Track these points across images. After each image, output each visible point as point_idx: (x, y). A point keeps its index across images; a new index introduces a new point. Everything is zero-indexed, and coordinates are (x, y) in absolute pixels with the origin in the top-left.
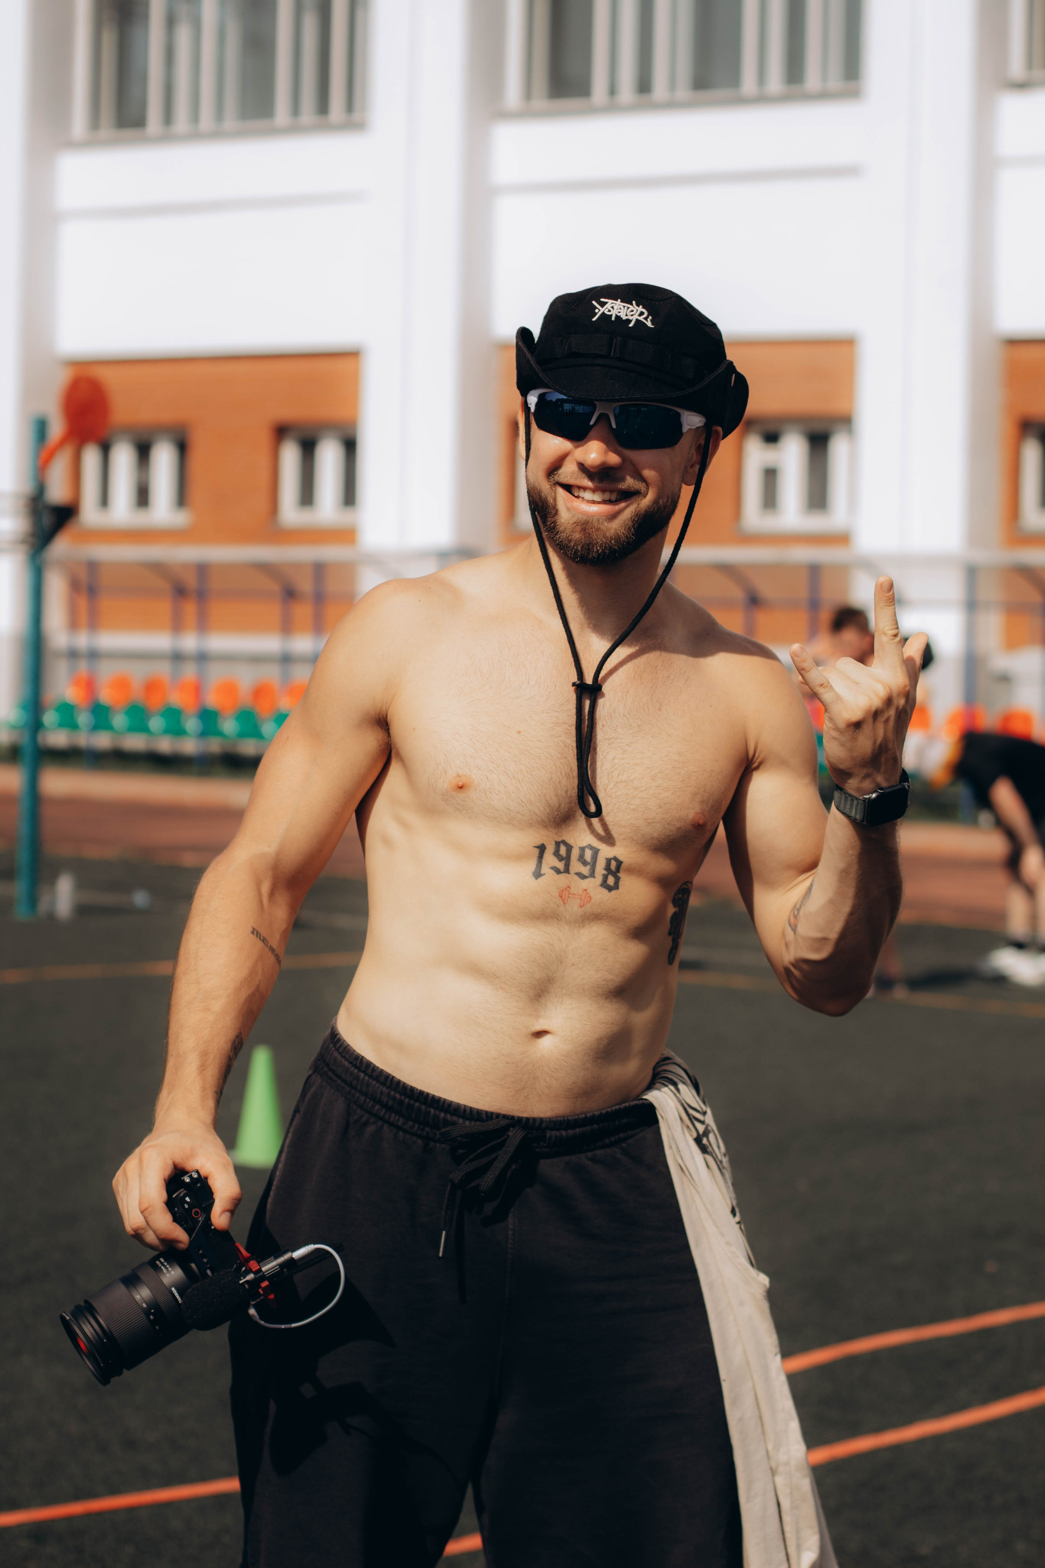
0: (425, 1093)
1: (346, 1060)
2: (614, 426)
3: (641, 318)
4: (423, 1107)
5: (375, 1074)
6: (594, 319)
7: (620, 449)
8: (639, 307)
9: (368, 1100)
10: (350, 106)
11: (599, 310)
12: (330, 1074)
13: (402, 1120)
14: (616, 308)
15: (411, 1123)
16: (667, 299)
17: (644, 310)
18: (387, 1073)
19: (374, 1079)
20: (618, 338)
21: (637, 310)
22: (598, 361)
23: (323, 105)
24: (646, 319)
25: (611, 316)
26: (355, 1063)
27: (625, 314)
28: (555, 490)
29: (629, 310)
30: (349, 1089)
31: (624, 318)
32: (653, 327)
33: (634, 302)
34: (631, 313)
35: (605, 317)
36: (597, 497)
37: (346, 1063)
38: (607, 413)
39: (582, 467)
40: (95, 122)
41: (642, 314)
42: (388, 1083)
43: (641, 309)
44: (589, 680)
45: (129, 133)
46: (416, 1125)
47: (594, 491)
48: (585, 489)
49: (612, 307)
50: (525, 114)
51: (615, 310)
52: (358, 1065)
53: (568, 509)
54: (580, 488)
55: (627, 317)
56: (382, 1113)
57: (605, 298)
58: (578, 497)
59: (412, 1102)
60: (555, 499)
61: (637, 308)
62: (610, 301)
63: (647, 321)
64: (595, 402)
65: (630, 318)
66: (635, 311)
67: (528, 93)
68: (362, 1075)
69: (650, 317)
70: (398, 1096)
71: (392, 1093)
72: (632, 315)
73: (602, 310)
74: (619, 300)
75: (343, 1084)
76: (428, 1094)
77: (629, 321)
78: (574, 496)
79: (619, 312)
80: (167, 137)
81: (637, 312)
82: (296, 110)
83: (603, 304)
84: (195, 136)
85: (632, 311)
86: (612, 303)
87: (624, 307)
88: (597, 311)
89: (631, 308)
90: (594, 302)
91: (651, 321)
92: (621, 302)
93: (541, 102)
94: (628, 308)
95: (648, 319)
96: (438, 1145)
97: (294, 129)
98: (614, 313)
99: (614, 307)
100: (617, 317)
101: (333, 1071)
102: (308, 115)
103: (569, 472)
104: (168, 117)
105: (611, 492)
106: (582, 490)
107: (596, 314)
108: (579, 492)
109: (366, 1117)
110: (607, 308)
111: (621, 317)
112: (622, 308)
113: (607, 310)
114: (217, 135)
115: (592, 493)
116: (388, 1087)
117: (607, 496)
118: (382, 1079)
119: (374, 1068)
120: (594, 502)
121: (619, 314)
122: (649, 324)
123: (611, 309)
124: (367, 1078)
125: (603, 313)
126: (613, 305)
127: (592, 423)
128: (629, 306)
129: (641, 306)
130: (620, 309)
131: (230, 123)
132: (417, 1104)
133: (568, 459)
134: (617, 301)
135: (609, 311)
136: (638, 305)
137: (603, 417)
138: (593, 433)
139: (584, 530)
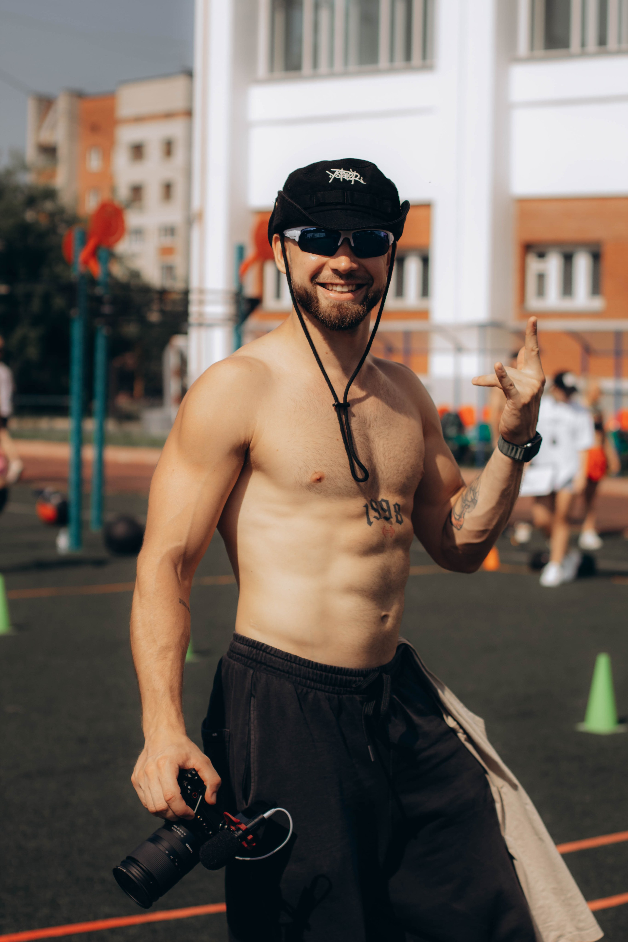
0: (334, 667)
1: (279, 657)
2: (353, 245)
3: (357, 179)
4: (334, 675)
5: (301, 663)
6: (330, 182)
7: (356, 259)
8: (354, 172)
9: (302, 679)
10: (424, 56)
11: (332, 176)
12: (269, 668)
13: (323, 686)
14: (341, 174)
15: (328, 687)
16: (368, 166)
17: (357, 174)
18: (308, 660)
19: (302, 665)
20: (348, 192)
21: (354, 174)
22: (338, 207)
23: (408, 56)
24: (360, 179)
25: (340, 179)
26: (286, 658)
27: (347, 177)
28: (316, 287)
29: (349, 174)
30: (288, 675)
31: (348, 179)
32: (365, 183)
33: (351, 170)
34: (351, 176)
35: (336, 180)
36: (345, 289)
37: (281, 660)
38: (347, 237)
39: (335, 271)
40: (271, 68)
41: (356, 176)
42: (310, 666)
43: (355, 173)
44: (341, 401)
45: (292, 74)
46: (331, 687)
47: (342, 285)
48: (336, 285)
49: (339, 174)
50: (531, 59)
51: (341, 175)
52: (289, 659)
53: (326, 298)
54: (332, 284)
55: (349, 179)
56: (313, 684)
57: (334, 169)
58: (331, 290)
59: (327, 674)
60: (316, 292)
61: (353, 173)
62: (337, 170)
63: (360, 180)
64: (340, 231)
65: (351, 179)
66: (352, 175)
67: (532, 46)
68: (294, 665)
69: (362, 178)
70: (318, 672)
71: (315, 671)
72: (351, 178)
73: (334, 176)
74: (342, 169)
75: (282, 673)
76: (335, 667)
77: (350, 181)
78: (329, 290)
79: (344, 176)
80: (315, 76)
81: (353, 175)
82: (392, 59)
83: (333, 172)
84: (332, 75)
85: (351, 175)
86: (339, 171)
87: (346, 173)
88: (330, 176)
89: (350, 173)
90: (327, 172)
91: (363, 180)
92: (344, 170)
93: (540, 52)
94: (348, 173)
95: (361, 179)
96: (344, 696)
97: (391, 70)
98: (341, 177)
99: (340, 173)
100: (344, 179)
101: (271, 667)
102: (399, 61)
103: (326, 275)
104: (315, 64)
105: (352, 285)
106: (334, 286)
107: (330, 178)
108: (332, 287)
109: (305, 689)
110: (336, 174)
111: (346, 179)
112: (345, 173)
113: (337, 175)
114: (345, 74)
115: (341, 287)
116: (311, 668)
117: (350, 288)
118: (307, 665)
119: (300, 659)
120: (342, 292)
121: (344, 178)
122: (362, 182)
123: (339, 175)
124: (297, 666)
125: (335, 178)
126: (339, 172)
127: (339, 244)
128: (348, 172)
129: (355, 172)
130: (344, 174)
131: (353, 67)
132: (330, 674)
133: (325, 267)
134: (341, 169)
135: (338, 176)
136: (353, 171)
137: (346, 240)
138: (340, 251)
139: (339, 310)
